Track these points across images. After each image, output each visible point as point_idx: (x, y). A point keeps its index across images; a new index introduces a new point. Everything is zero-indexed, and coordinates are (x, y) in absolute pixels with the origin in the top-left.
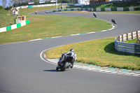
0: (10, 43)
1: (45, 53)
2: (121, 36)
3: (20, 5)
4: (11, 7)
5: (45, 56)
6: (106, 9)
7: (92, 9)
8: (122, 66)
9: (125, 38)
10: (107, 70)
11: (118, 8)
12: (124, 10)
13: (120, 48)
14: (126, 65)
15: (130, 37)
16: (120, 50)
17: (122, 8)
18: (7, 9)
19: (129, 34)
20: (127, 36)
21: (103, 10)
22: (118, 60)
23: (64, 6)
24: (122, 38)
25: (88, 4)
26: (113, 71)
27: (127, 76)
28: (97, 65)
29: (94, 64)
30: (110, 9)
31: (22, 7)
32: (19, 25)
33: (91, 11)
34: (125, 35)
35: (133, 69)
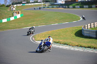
0: (9, 30)
1: (33, 36)
2: (86, 25)
3: (16, 4)
4: (10, 5)
5: (33, 39)
6: (76, 6)
7: (67, 7)
8: (87, 46)
9: (89, 27)
10: (76, 49)
11: (84, 6)
12: (89, 8)
13: (85, 33)
14: (89, 45)
15: (92, 26)
16: (85, 35)
17: (87, 6)
18: (8, 6)
19: (92, 24)
20: (91, 25)
21: (74, 7)
22: (84, 42)
23: (47, 4)
24: (87, 27)
25: (64, 3)
26: (81, 49)
27: (90, 53)
28: (70, 45)
29: (67, 45)
30: (79, 7)
31: (18, 5)
32: (16, 17)
33: (66, 8)
34: (89, 25)
35: (95, 48)
